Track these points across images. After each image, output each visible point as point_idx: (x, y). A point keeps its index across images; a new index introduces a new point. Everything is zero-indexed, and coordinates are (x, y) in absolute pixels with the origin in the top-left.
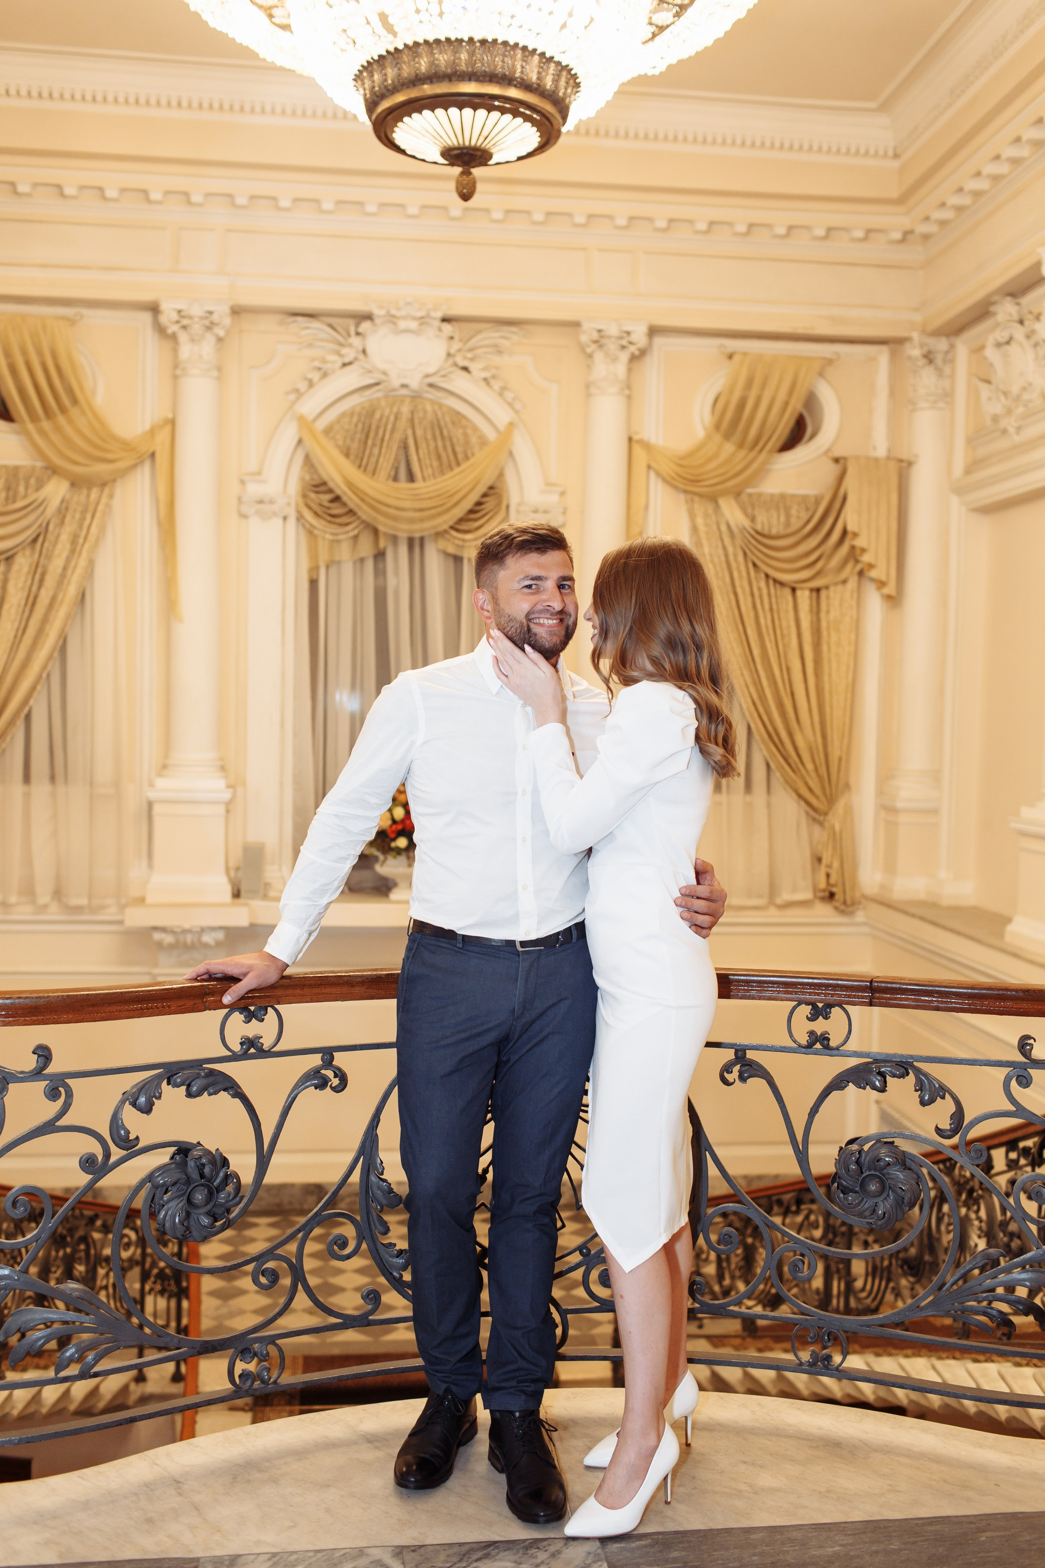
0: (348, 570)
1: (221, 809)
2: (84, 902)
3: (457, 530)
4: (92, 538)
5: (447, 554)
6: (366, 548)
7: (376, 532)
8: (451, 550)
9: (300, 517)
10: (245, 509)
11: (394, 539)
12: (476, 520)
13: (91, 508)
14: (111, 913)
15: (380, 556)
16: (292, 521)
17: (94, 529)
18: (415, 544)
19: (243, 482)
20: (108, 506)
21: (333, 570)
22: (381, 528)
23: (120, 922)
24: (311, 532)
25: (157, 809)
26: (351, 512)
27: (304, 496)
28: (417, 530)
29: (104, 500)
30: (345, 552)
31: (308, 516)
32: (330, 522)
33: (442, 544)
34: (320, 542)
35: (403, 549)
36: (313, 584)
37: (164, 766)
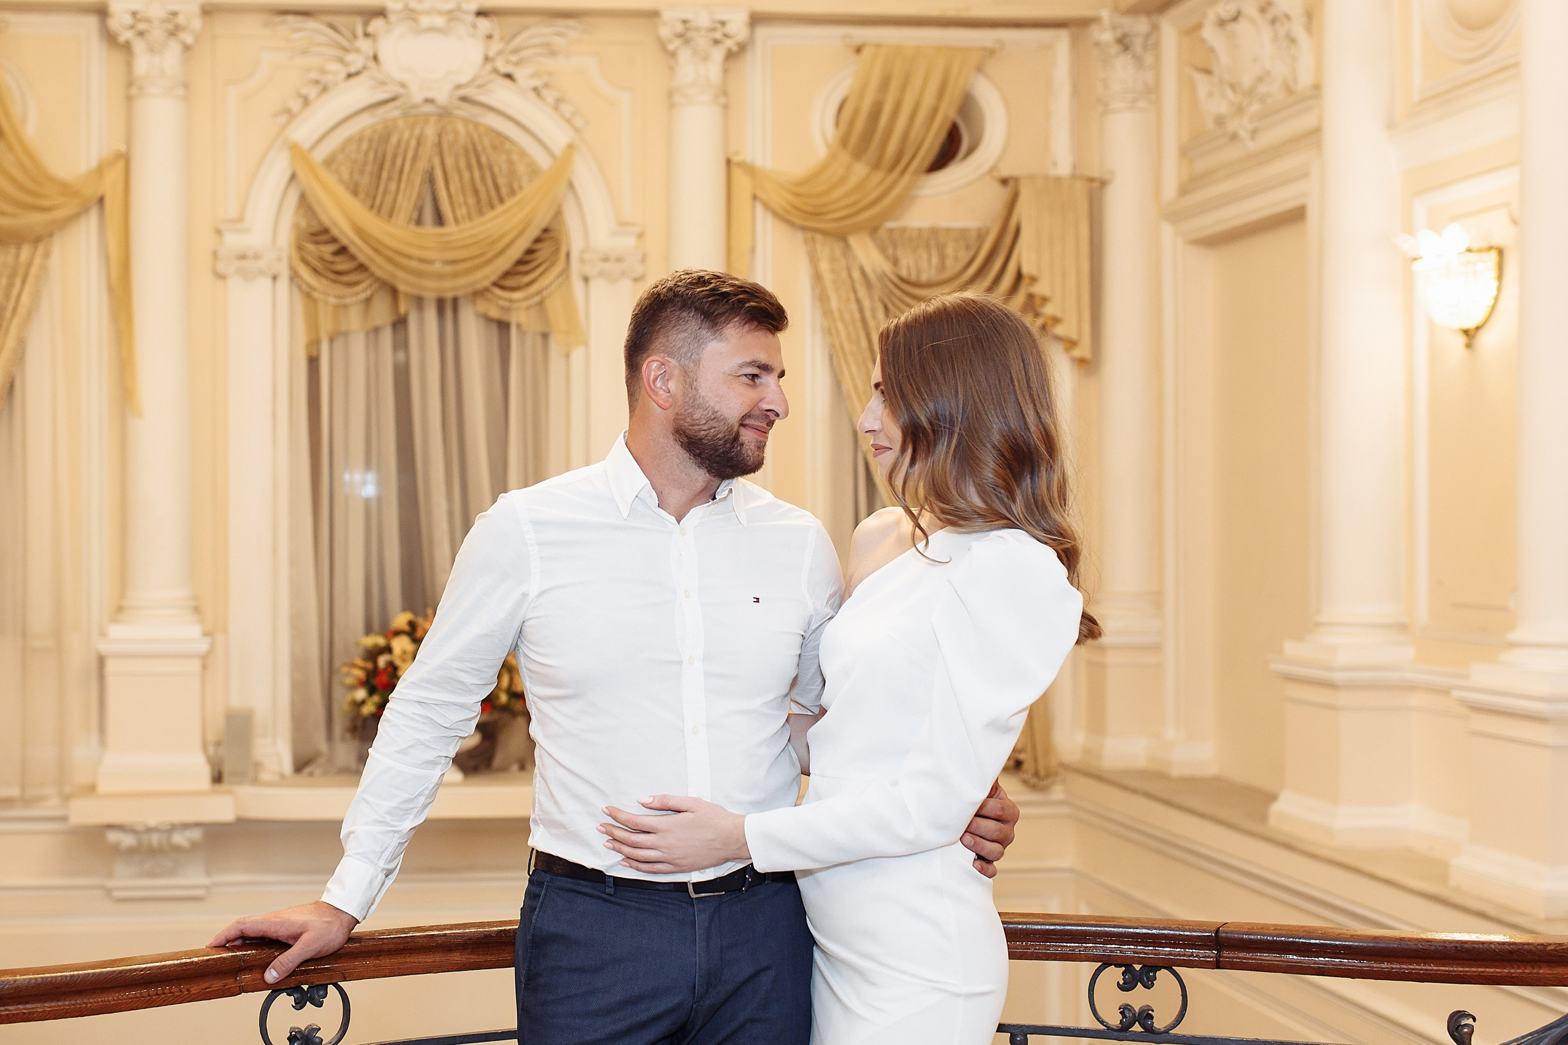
0: (358, 345)
1: (195, 665)
2: (14, 792)
3: (503, 288)
4: (22, 310)
5: (488, 319)
6: (382, 314)
7: (394, 292)
8: (494, 313)
9: (294, 276)
10: (222, 267)
11: (419, 302)
12: (526, 273)
13: (21, 272)
14: (51, 807)
15: (400, 324)
16: (284, 282)
17: (25, 299)
18: (449, 307)
19: (219, 232)
20: (44, 268)
21: (339, 344)
22: (401, 287)
23: (64, 819)
24: (308, 296)
25: (111, 666)
26: (362, 268)
27: (300, 248)
28: (449, 288)
29: (38, 260)
30: (354, 320)
31: (305, 273)
32: (335, 281)
33: (482, 306)
34: (321, 308)
35: (431, 314)
36: (313, 363)
37: (120, 609)
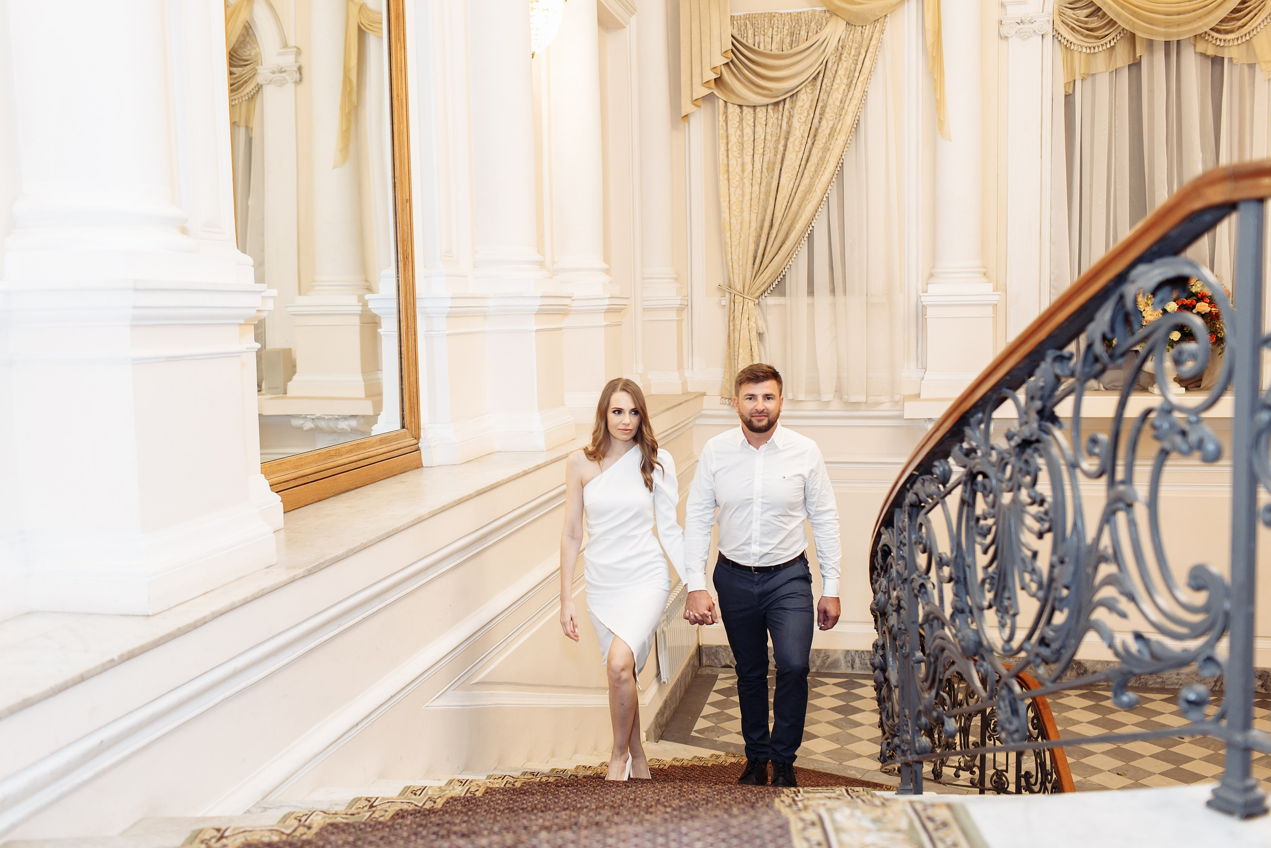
0: (1103, 82)
1: (989, 311)
2: (862, 399)
3: (1218, 31)
4: (865, 71)
5: (1204, 55)
6: (1122, 58)
7: (1132, 38)
8: (1211, 51)
9: (1056, 35)
10: (1005, 31)
11: (1151, 45)
12: (1239, 19)
13: (865, 43)
14: (887, 409)
15: (1135, 66)
16: (1049, 38)
17: (867, 63)
18: (1173, 48)
19: (1003, 5)
20: (880, 40)
21: (1088, 82)
22: (1139, 34)
23: (900, 417)
24: (1067, 48)
25: (930, 312)
26: (1112, 23)
27: (1061, 14)
28: (1174, 33)
29: (876, 36)
30: (1101, 63)
31: (1065, 32)
32: (1087, 36)
33: (1201, 47)
34: (1076, 55)
35: (1160, 56)
36: (1069, 98)
37: (932, 275)
